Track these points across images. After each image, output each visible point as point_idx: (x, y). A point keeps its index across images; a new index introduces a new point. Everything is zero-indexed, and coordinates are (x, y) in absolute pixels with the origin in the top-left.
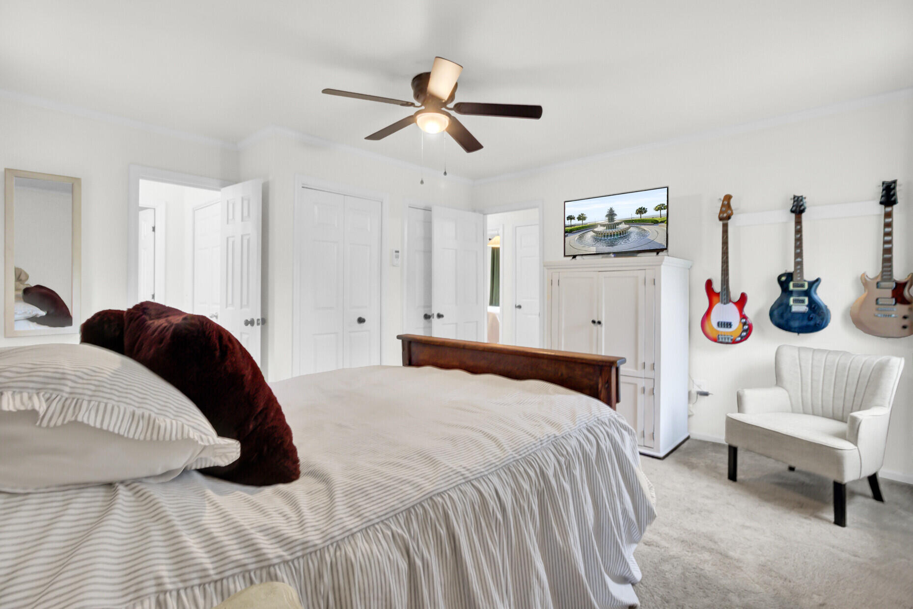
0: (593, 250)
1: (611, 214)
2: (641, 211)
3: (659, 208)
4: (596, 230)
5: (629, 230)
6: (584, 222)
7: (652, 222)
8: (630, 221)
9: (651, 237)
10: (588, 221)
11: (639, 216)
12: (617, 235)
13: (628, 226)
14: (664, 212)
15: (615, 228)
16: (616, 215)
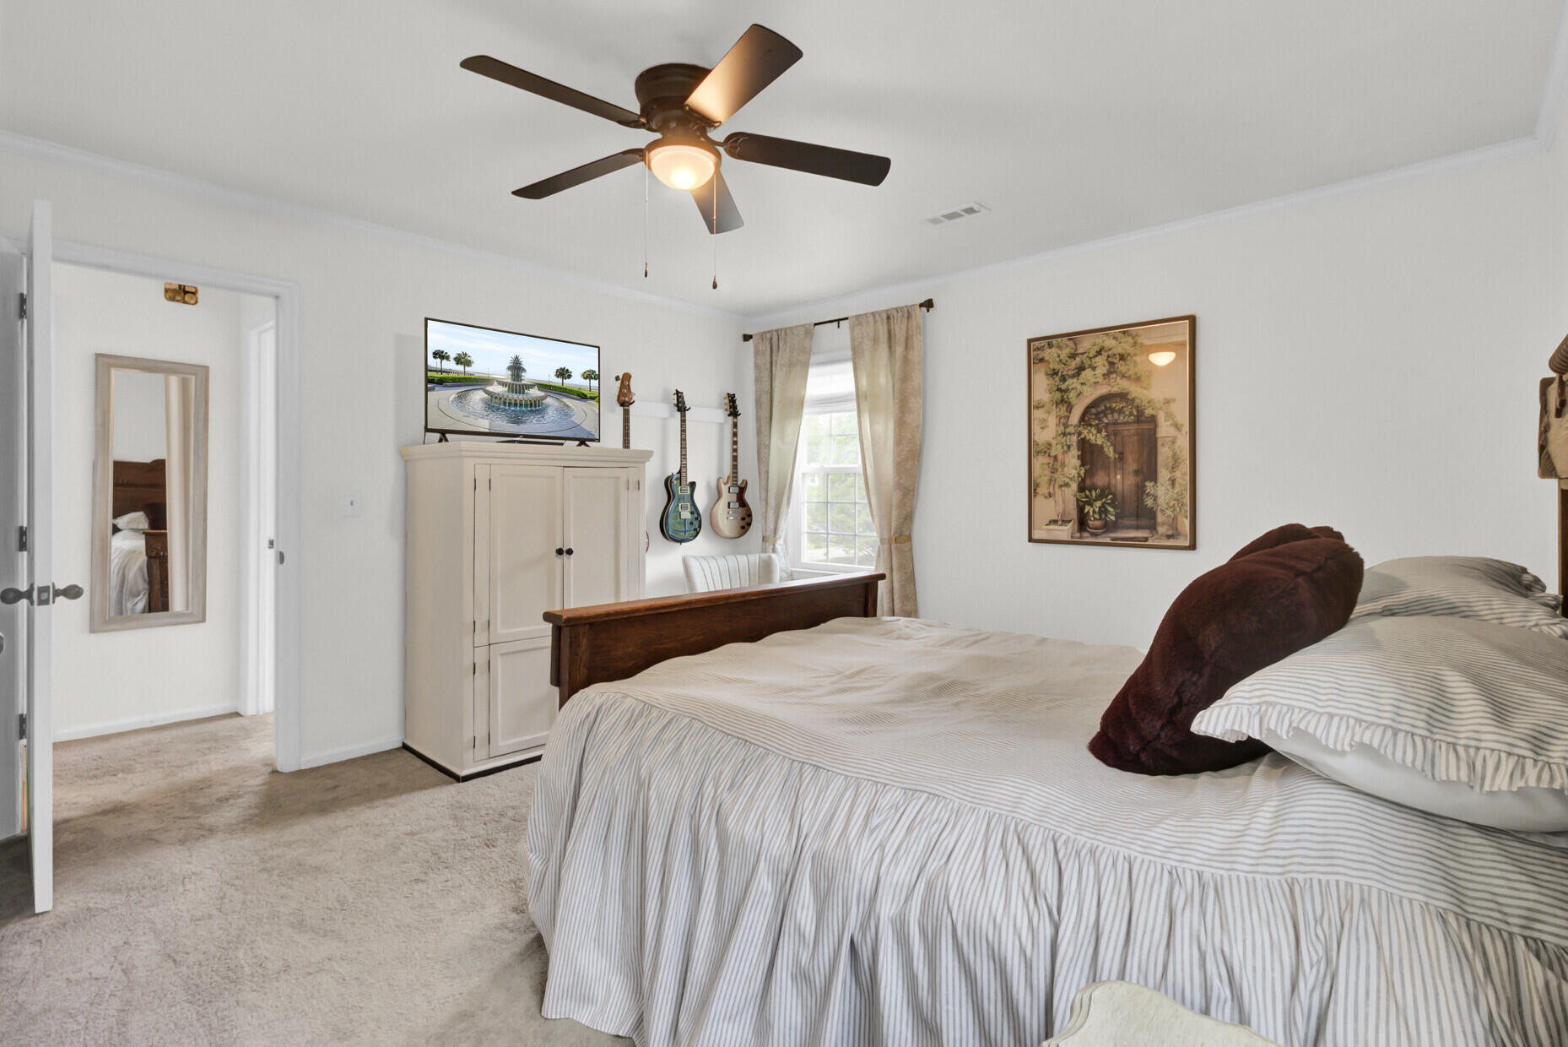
0: (484, 425)
1: (516, 368)
2: (563, 373)
3: (589, 375)
4: (490, 388)
5: (544, 401)
6: (468, 369)
7: (578, 395)
8: (547, 385)
9: (576, 419)
10: (477, 369)
11: (559, 381)
12: (526, 405)
13: (542, 394)
14: (595, 383)
15: (523, 393)
16: (524, 370)
